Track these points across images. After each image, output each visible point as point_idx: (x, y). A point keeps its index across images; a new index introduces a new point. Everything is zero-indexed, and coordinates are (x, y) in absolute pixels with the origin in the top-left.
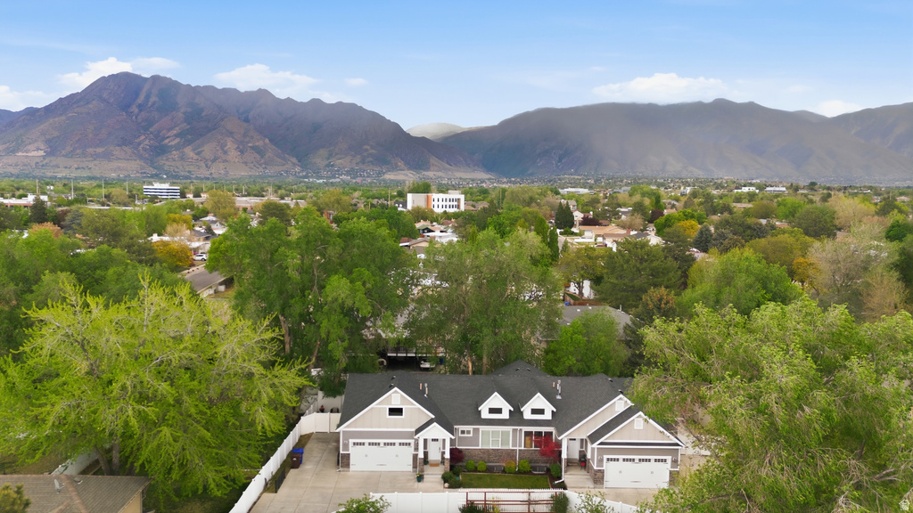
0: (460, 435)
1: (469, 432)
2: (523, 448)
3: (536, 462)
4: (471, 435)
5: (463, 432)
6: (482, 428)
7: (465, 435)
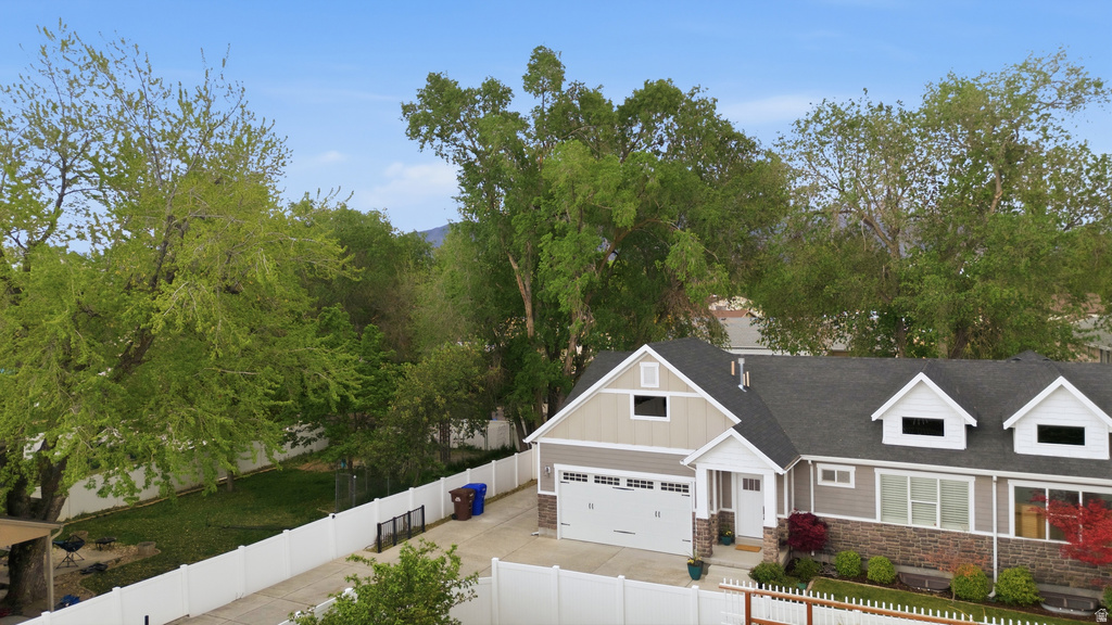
0: (821, 482)
1: (844, 477)
2: (1011, 535)
3: (1057, 580)
4: (852, 485)
5: (828, 475)
6: (883, 470)
7: (835, 484)
